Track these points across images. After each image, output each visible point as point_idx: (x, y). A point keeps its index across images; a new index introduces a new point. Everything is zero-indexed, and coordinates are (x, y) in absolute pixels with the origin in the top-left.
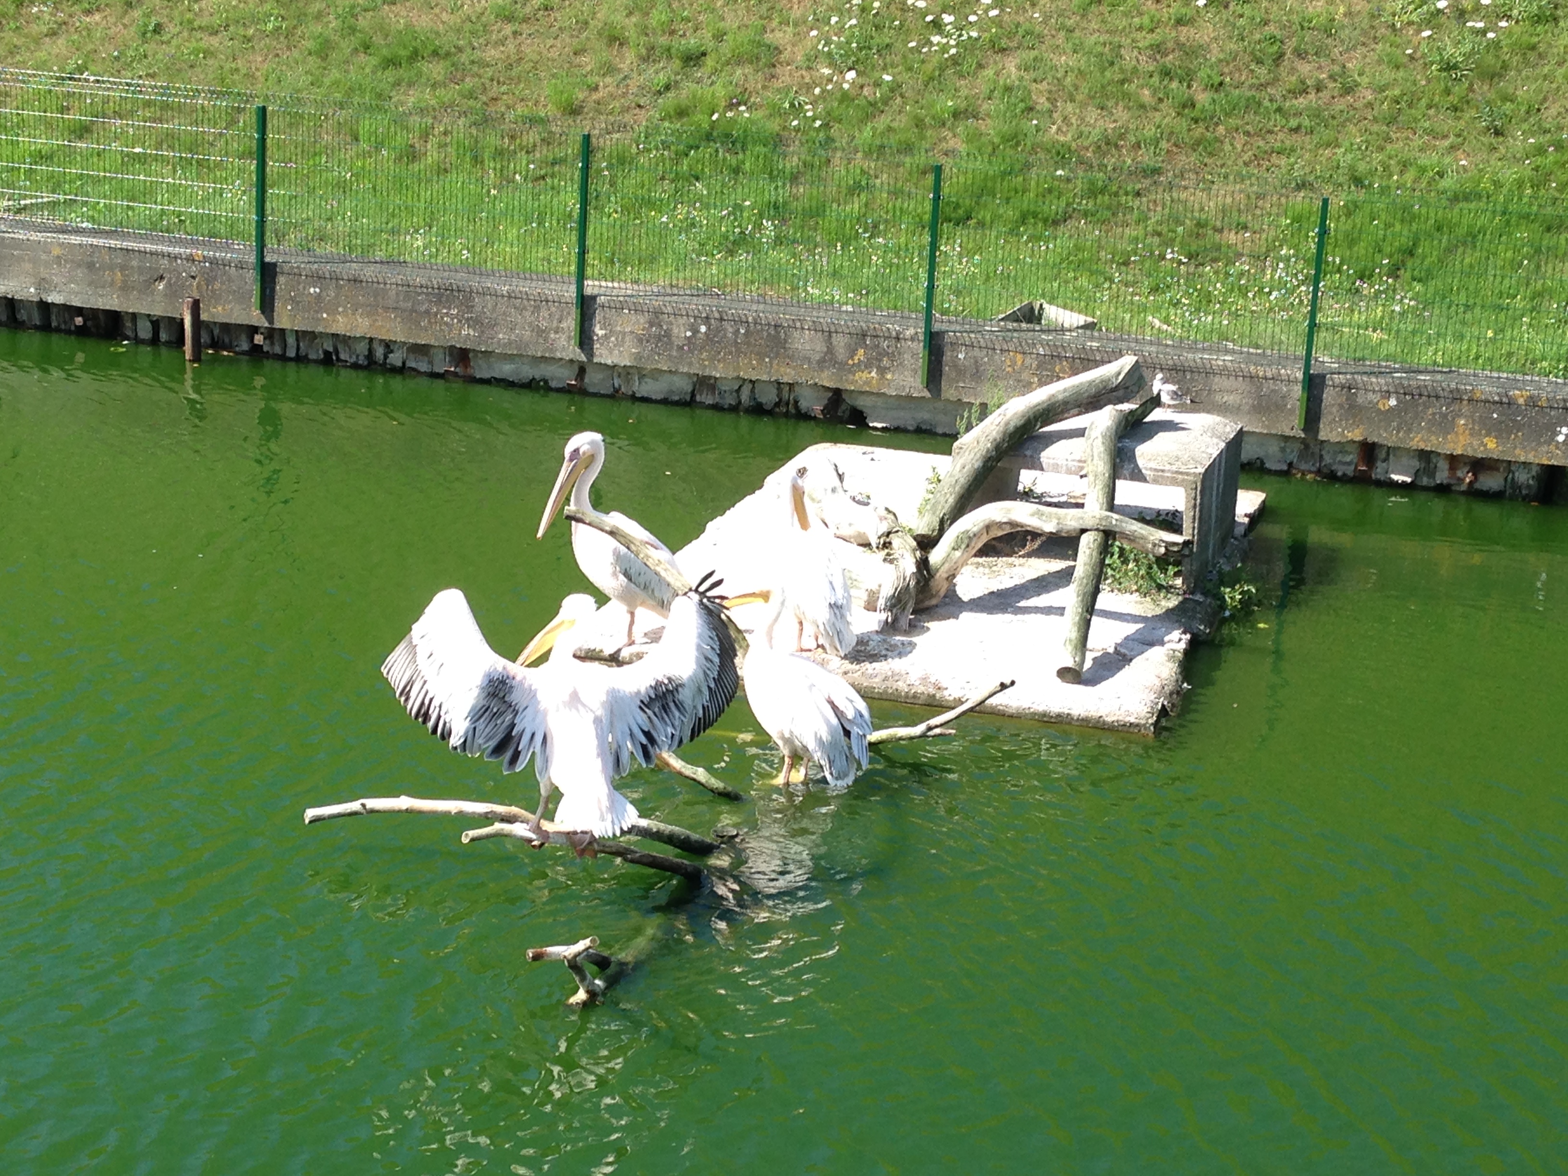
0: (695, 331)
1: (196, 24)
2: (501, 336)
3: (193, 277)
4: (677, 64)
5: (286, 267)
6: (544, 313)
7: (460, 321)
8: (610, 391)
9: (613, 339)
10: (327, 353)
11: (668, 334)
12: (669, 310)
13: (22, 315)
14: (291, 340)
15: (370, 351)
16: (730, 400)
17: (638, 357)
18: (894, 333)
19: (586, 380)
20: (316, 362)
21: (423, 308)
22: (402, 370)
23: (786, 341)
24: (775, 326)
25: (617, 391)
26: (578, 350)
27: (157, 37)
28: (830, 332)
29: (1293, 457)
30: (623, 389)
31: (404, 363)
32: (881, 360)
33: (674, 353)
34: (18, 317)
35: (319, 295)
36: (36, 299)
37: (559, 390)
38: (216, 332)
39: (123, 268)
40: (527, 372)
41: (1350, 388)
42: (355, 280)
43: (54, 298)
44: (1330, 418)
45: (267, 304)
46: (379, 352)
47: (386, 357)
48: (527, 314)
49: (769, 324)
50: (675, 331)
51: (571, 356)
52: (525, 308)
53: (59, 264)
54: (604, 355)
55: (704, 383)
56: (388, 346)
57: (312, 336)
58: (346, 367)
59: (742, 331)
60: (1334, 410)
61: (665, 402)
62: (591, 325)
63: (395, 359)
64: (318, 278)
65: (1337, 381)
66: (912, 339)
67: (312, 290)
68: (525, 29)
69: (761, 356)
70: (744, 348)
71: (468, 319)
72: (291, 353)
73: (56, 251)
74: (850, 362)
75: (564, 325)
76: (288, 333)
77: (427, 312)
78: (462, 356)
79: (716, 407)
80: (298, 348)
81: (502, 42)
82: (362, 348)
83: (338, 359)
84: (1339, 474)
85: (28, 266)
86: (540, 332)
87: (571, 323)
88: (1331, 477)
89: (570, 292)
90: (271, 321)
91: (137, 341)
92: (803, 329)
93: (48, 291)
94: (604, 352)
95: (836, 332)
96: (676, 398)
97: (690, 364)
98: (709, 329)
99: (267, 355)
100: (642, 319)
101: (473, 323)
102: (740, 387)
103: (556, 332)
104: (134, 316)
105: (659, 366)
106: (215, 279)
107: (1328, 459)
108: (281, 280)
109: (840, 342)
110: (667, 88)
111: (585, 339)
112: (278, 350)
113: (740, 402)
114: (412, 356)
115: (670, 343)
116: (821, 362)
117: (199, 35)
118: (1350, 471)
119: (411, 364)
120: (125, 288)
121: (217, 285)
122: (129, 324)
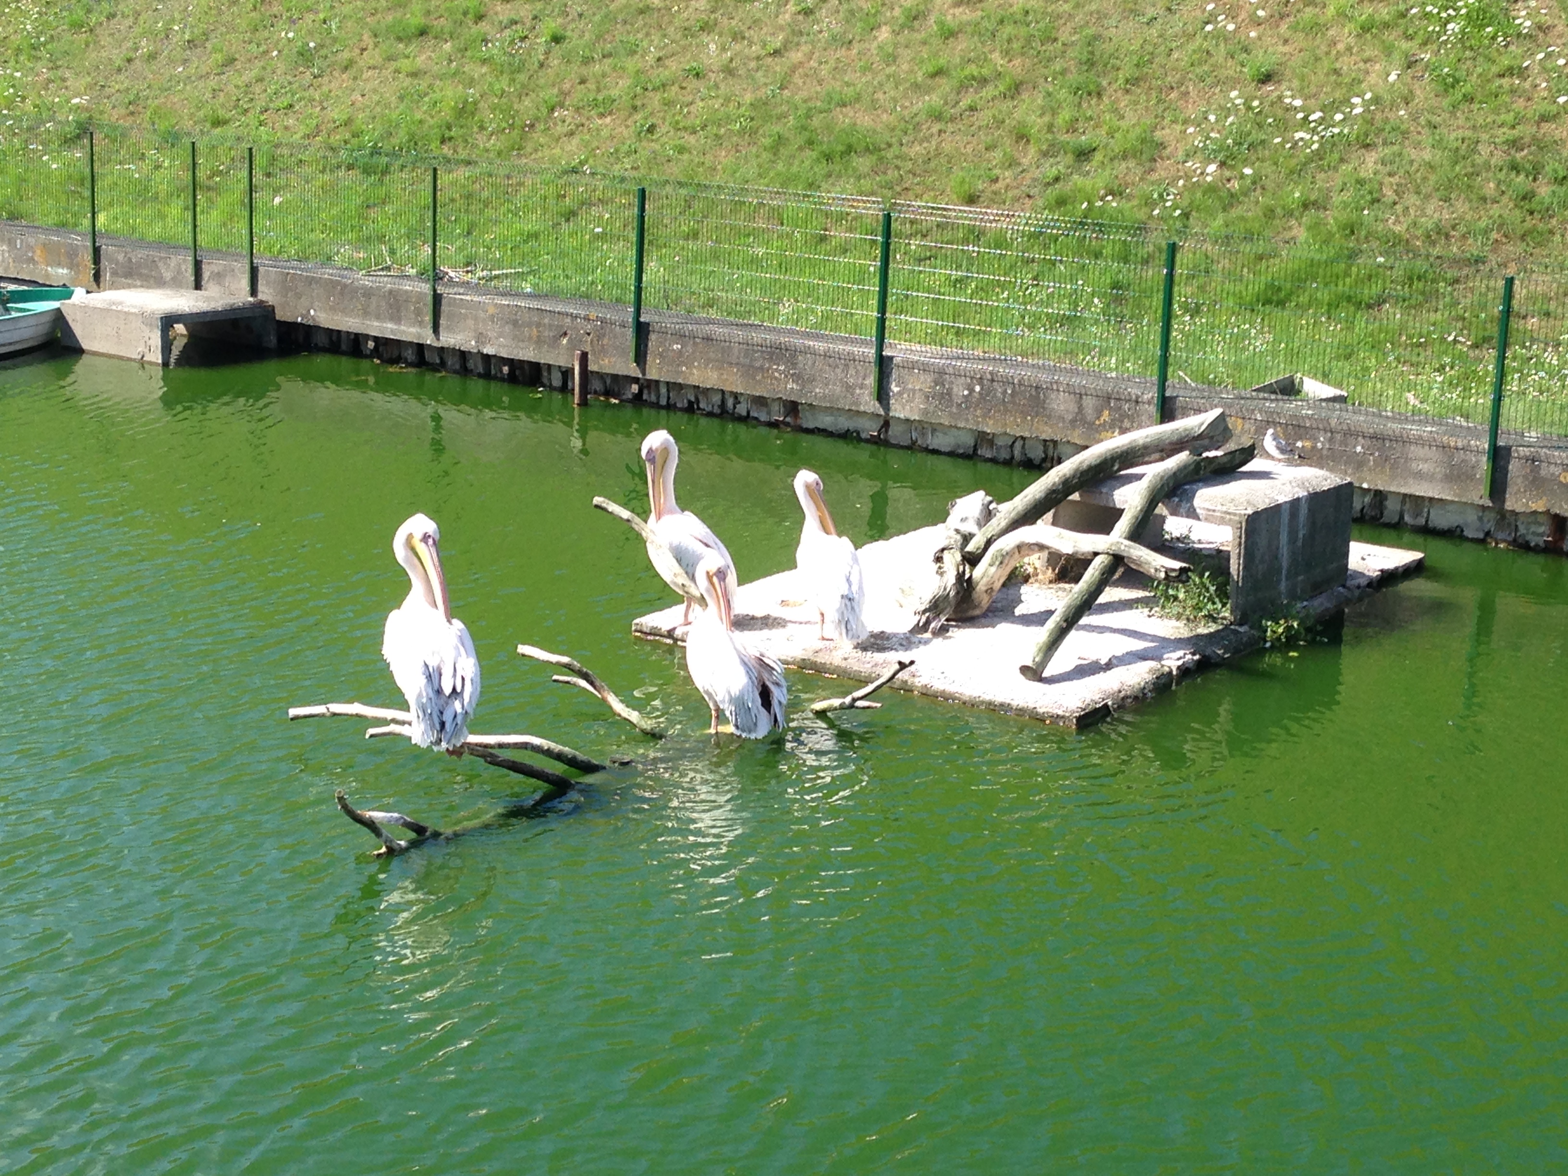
0: (972, 390)
1: (681, 125)
2: (817, 390)
3: (589, 334)
4: (1069, 159)
5: (657, 328)
6: (852, 371)
7: (786, 376)
8: (907, 442)
9: (905, 396)
10: (690, 403)
11: (949, 393)
12: (951, 371)
13: (471, 365)
14: (663, 390)
15: (723, 401)
16: (1004, 455)
17: (925, 412)
18: (1134, 397)
19: (890, 433)
20: (681, 409)
21: (758, 364)
22: (745, 419)
23: (1044, 401)
24: (1037, 387)
25: (914, 443)
26: (877, 405)
27: (649, 135)
28: (1081, 395)
29: (1490, 526)
30: (919, 442)
31: (748, 412)
32: (1122, 422)
33: (954, 410)
34: (468, 365)
35: (680, 351)
36: (475, 351)
37: (867, 441)
38: (608, 381)
39: (538, 325)
40: (844, 424)
41: (1533, 461)
42: (708, 339)
43: (488, 350)
44: (1516, 488)
45: (640, 357)
46: (730, 402)
47: (735, 407)
48: (838, 371)
49: (1031, 386)
50: (955, 390)
51: (872, 410)
52: (837, 366)
53: (493, 322)
54: (900, 410)
55: (983, 438)
56: (736, 396)
57: (680, 386)
58: (702, 414)
59: (1009, 392)
60: (1519, 481)
61: (951, 454)
62: (888, 383)
63: (742, 409)
64: (680, 336)
65: (1522, 454)
66: (1149, 403)
67: (675, 347)
68: (950, 127)
69: (1024, 414)
70: (1010, 406)
71: (792, 375)
72: (663, 402)
73: (491, 310)
74: (1097, 422)
75: (867, 382)
76: (661, 385)
77: (761, 368)
78: (792, 408)
79: (993, 461)
80: (669, 398)
81: (927, 139)
82: (716, 399)
83: (699, 408)
84: (1532, 544)
85: (470, 323)
86: (849, 388)
87: (871, 381)
88: (1523, 546)
89: (871, 352)
90: (644, 374)
91: (552, 388)
92: (1058, 390)
93: (483, 343)
94: (898, 407)
95: (1086, 395)
96: (961, 451)
97: (967, 420)
98: (982, 389)
99: (645, 403)
100: (929, 379)
101: (797, 378)
102: (1014, 442)
103: (861, 388)
104: (549, 366)
105: (942, 421)
106: (604, 336)
107: (1522, 530)
108: (653, 337)
109: (1089, 403)
110: (1057, 179)
111: (882, 394)
112: (653, 398)
113: (1012, 457)
114: (754, 407)
115: (951, 400)
116: (1073, 421)
117: (683, 134)
118: (1541, 540)
119: (754, 414)
120: (539, 342)
121: (605, 341)
122: (545, 374)
